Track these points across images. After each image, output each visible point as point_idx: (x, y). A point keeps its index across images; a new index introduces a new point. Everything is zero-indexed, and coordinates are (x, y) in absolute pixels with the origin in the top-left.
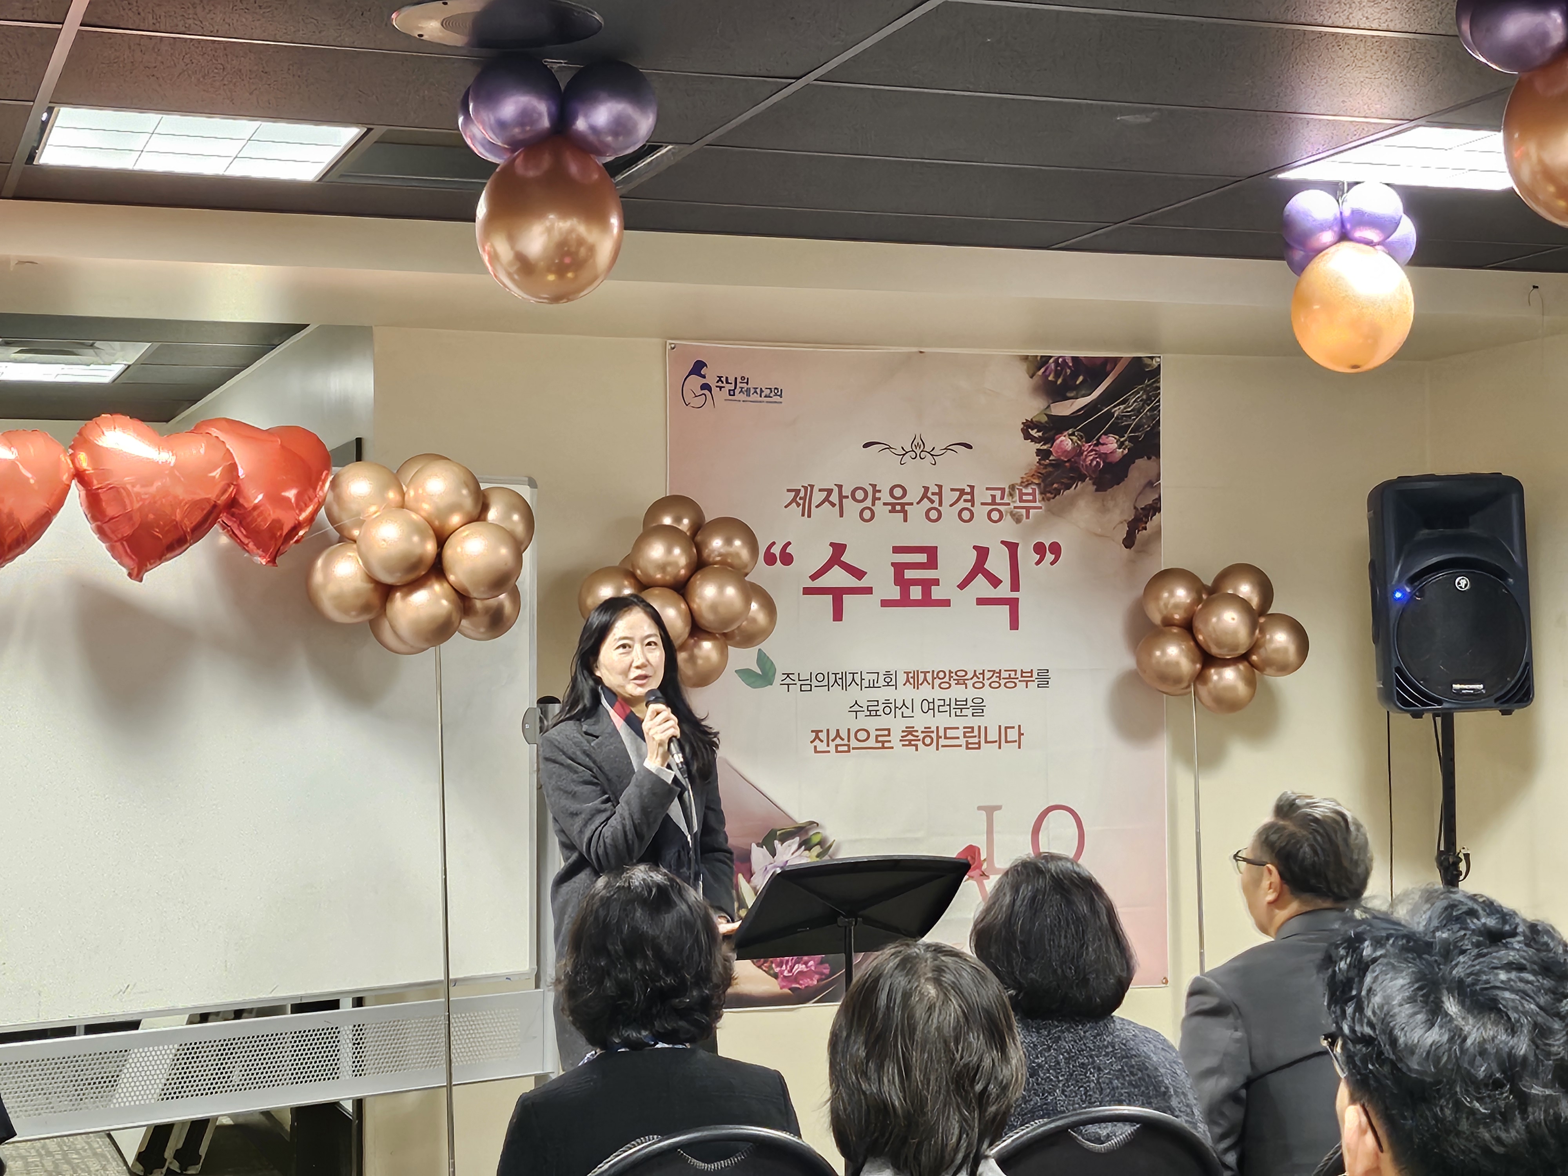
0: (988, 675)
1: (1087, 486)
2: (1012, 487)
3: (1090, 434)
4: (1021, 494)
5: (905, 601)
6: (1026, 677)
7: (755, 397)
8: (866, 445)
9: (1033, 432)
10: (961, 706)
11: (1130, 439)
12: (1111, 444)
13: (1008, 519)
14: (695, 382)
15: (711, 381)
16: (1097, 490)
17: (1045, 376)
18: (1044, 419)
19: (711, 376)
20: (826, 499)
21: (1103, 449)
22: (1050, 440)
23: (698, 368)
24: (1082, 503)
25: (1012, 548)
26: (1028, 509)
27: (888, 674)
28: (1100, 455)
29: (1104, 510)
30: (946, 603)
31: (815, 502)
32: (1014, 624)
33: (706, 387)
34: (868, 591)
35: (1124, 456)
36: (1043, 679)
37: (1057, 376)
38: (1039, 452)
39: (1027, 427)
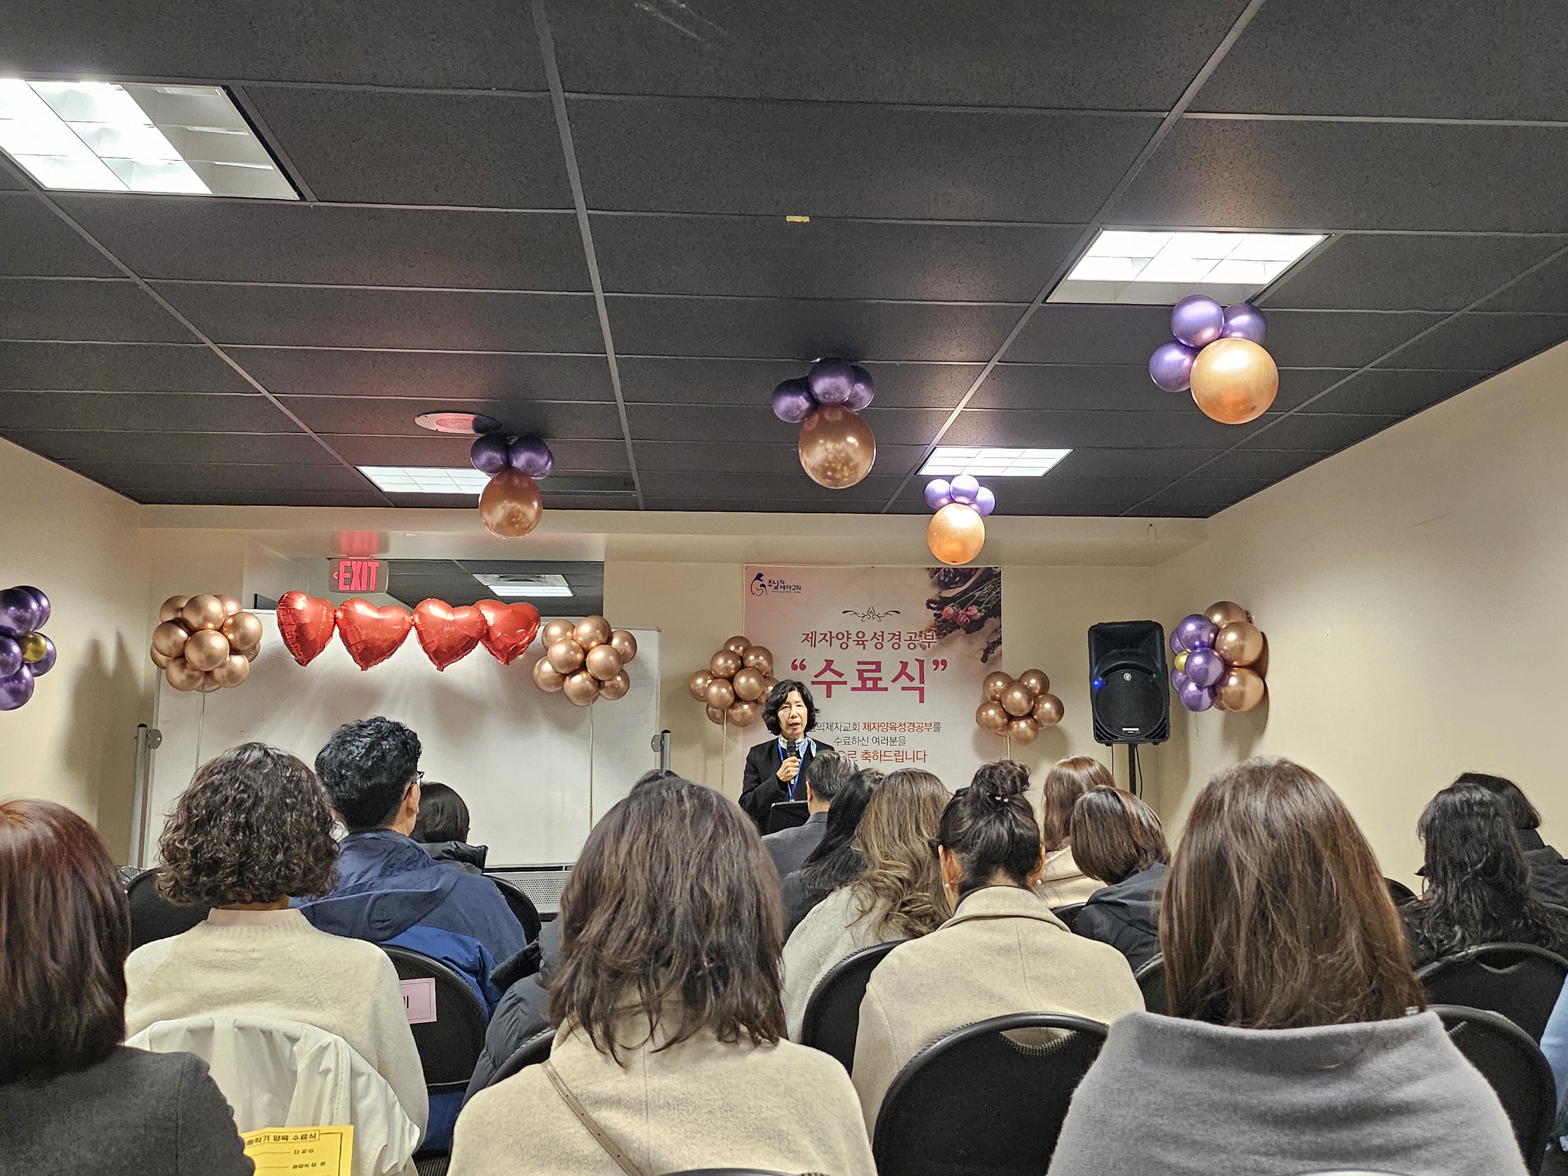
0: (907, 725)
1: (962, 631)
2: (921, 632)
3: (962, 606)
4: (926, 636)
5: (864, 688)
6: (928, 726)
7: (788, 590)
8: (844, 612)
9: (932, 605)
10: (894, 740)
11: (985, 608)
12: (974, 610)
13: (919, 648)
14: (758, 582)
15: (766, 583)
16: (967, 633)
17: (939, 577)
18: (938, 599)
19: (765, 580)
20: (824, 638)
21: (969, 613)
22: (943, 609)
23: (759, 577)
24: (959, 640)
25: (921, 662)
26: (929, 643)
27: (855, 724)
28: (968, 616)
29: (971, 643)
30: (886, 689)
31: (818, 639)
32: (922, 701)
33: (763, 585)
34: (845, 683)
35: (982, 617)
36: (937, 727)
37: (945, 578)
38: (935, 615)
39: (929, 602)
